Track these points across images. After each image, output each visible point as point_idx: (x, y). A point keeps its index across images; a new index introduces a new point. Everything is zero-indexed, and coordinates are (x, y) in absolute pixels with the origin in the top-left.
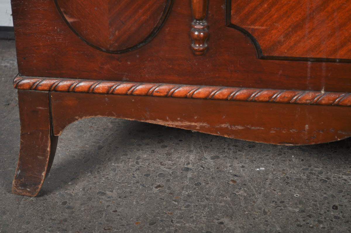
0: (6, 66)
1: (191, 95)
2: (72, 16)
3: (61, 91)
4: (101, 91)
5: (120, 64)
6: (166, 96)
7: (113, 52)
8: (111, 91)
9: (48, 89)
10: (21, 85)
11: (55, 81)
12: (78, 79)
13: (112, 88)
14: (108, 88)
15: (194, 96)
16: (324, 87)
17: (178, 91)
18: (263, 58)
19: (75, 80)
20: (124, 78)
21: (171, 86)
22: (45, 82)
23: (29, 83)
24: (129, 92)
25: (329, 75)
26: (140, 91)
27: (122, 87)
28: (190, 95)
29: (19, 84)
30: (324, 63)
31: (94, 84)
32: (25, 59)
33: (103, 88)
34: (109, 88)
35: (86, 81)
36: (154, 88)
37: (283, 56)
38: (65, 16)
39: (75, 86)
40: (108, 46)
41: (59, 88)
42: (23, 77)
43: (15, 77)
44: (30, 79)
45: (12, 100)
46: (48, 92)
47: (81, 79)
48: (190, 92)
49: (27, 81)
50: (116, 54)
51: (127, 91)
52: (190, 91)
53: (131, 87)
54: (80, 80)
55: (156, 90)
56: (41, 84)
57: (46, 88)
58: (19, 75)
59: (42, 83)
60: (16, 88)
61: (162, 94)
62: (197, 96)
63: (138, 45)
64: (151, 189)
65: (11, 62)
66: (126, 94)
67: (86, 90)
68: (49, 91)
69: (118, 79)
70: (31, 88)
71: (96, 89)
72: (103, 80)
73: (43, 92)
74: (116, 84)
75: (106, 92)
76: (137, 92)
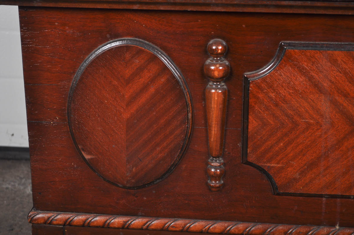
0: (7, 188)
1: (207, 230)
2: (89, 153)
3: (76, 226)
4: (116, 226)
5: (136, 199)
6: (182, 231)
7: (129, 188)
8: (126, 226)
9: (63, 224)
10: (36, 220)
11: (69, 216)
12: (94, 213)
13: (127, 223)
14: (123, 223)
15: (209, 231)
16: (338, 223)
17: (193, 226)
18: (279, 194)
19: (90, 215)
20: (140, 213)
21: (187, 221)
22: (59, 217)
23: (43, 218)
24: (145, 227)
25: (344, 210)
26: (155, 225)
27: (137, 222)
28: (205, 230)
29: (34, 219)
30: (339, 200)
31: (110, 218)
32: (40, 194)
33: (118, 223)
34: (124, 223)
35: (101, 216)
36: (169, 223)
37: (298, 193)
38: (83, 153)
39: (90, 221)
40: (125, 182)
41: (74, 223)
42: (38, 211)
43: (30, 212)
44: (45, 213)
46: (62, 226)
47: (97, 213)
48: (206, 227)
49: (41, 216)
50: (132, 189)
51: (143, 226)
52: (206, 226)
53: (147, 222)
54: (95, 215)
55: (171, 225)
56: (56, 218)
57: (61, 223)
58: (34, 210)
59: (57, 217)
60: (30, 222)
61: (177, 229)
62: (213, 231)
63: (155, 181)
65: (13, 183)
66: (142, 229)
67: (101, 224)
68: (64, 225)
69: (134, 214)
70: (45, 223)
71: (111, 224)
72: (118, 215)
73: (58, 226)
74: (131, 219)
75: (121, 227)
76: (153, 227)
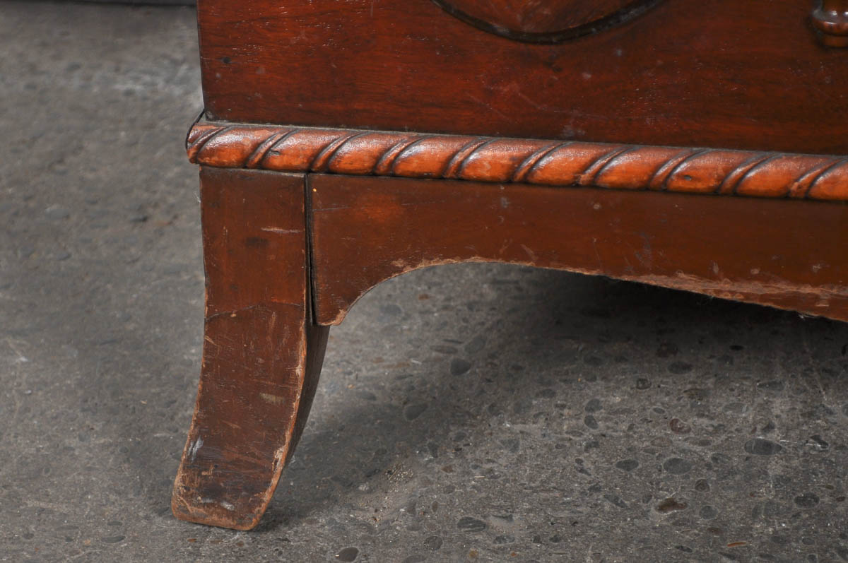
1: (805, 188)
3: (349, 173)
4: (485, 173)
5: (556, 78)
6: (715, 192)
7: (533, 39)
8: (520, 174)
9: (305, 167)
10: (213, 152)
11: (327, 138)
12: (409, 130)
13: (526, 164)
14: (511, 163)
15: (814, 192)
17: (757, 174)
19: (397, 136)
20: (569, 129)
21: (735, 156)
22: (291, 142)
23: (237, 143)
24: (585, 177)
26: (623, 172)
27: (559, 159)
28: (799, 187)
29: (208, 148)
31: (464, 147)
32: (226, 61)
33: (493, 163)
34: (514, 164)
35: (434, 138)
36: (671, 163)
39: (398, 155)
40: (519, 17)
41: (343, 162)
42: (219, 122)
43: (194, 125)
44: (243, 129)
45: (156, 205)
46: (302, 176)
47: (419, 130)
48: (802, 180)
49: (231, 138)
50: (543, 43)
51: (579, 173)
52: (802, 175)
53: (593, 161)
54: (414, 134)
55: (679, 170)
56: (280, 147)
57: (296, 162)
58: (207, 118)
59: (285, 143)
60: (194, 160)
61: (700, 186)
62: (827, 192)
63: (624, 14)
64: (645, 514)
66: (574, 185)
67: (434, 168)
68: (308, 171)
69: (548, 131)
70: (245, 162)
71: (469, 166)
72: (492, 134)
73: (286, 174)
74: (538, 151)
75: (503, 177)
76: (613, 178)
